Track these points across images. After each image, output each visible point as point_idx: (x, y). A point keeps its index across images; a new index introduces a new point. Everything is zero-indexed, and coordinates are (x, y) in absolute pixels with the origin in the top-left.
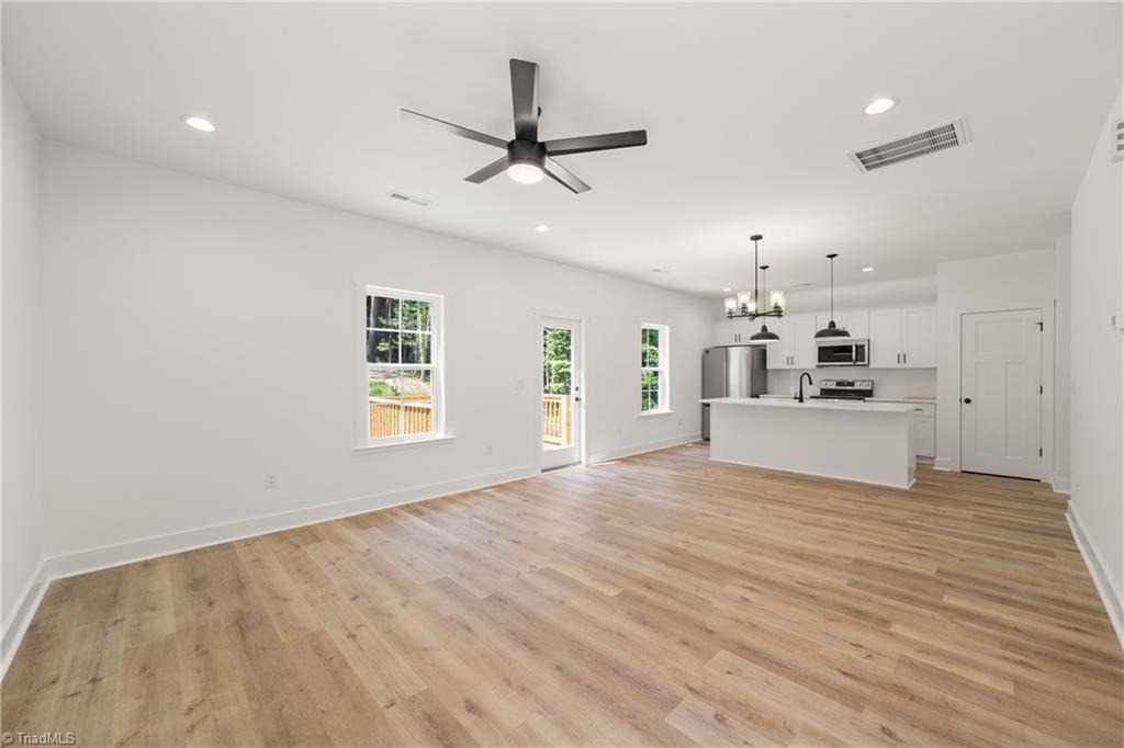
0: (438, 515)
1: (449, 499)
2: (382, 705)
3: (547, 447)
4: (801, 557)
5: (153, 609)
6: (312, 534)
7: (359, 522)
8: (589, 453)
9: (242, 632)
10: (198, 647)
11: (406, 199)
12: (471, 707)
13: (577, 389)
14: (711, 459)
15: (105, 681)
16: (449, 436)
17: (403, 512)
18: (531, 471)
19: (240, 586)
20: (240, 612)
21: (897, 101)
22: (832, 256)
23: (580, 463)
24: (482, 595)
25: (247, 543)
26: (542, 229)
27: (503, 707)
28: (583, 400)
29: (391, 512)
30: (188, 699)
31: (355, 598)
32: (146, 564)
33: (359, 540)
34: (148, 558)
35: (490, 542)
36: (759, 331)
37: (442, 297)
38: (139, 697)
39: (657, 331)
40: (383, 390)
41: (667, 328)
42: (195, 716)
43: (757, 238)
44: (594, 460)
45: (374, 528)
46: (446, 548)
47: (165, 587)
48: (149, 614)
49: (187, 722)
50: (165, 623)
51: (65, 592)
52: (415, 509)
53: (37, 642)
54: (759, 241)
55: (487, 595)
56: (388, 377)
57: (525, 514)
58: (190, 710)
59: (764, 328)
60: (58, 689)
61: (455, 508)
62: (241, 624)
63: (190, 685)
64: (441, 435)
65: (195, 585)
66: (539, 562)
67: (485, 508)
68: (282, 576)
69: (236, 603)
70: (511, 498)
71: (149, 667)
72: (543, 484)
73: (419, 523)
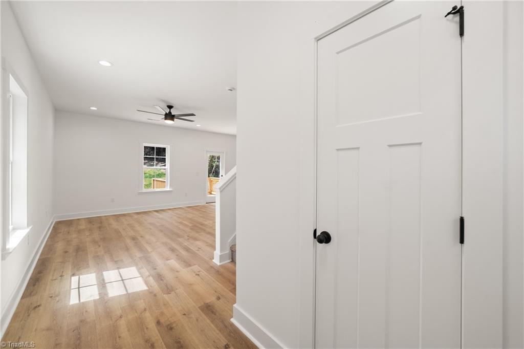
1: (170, 209)
2: (124, 236)
3: (209, 195)
6: (124, 215)
7: (138, 213)
10: (90, 230)
11: (152, 120)
12: (142, 237)
13: (222, 176)
15: (71, 233)
16: (171, 190)
17: (153, 212)
18: (202, 203)
19: (101, 223)
25: (105, 216)
29: (150, 212)
31: (128, 225)
32: (78, 219)
33: (136, 216)
35: (171, 217)
37: (169, 146)
38: (77, 234)
45: (142, 214)
46: (158, 218)
47: (83, 222)
48: (79, 226)
51: (59, 223)
52: (157, 211)
55: (160, 225)
57: (188, 212)
58: (87, 236)
60: (62, 233)
62: (100, 228)
63: (87, 233)
64: (168, 189)
65: (90, 222)
66: (180, 220)
67: (178, 212)
68: (112, 221)
69: (100, 225)
70: (189, 209)
71: (79, 231)
72: (204, 207)
73: (156, 213)
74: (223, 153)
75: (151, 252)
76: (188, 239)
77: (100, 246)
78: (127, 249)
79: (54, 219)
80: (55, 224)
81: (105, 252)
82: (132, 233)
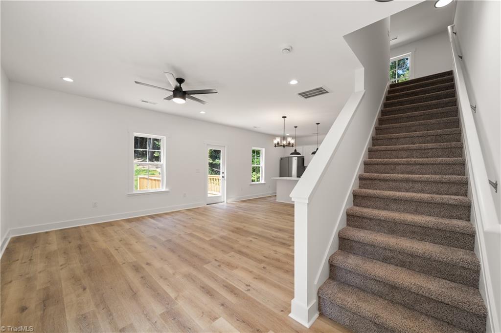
0: (160, 219)
1: (167, 214)
2: (121, 264)
3: (209, 195)
4: (280, 230)
5: (49, 244)
6: (110, 224)
7: (129, 221)
8: (227, 198)
9: (80, 249)
10: (65, 252)
11: (147, 102)
12: (147, 264)
13: (223, 173)
14: (277, 201)
15: (34, 260)
17: (147, 218)
18: (202, 204)
19: (81, 238)
20: (80, 244)
21: (299, 82)
22: (318, 124)
23: (224, 202)
24: (164, 240)
25: (85, 226)
26: (202, 112)
27: (157, 264)
28: (225, 177)
29: (143, 218)
30: (61, 263)
31: (121, 241)
32: (47, 233)
33: (127, 226)
34: (47, 231)
35: (175, 226)
36: (293, 151)
37: (165, 137)
38: (45, 263)
39: (259, 151)
40: (155, 173)
41: (264, 149)
42: (62, 267)
43: (284, 117)
44: (230, 201)
45: (134, 223)
46: (158, 228)
47: (54, 238)
48: (47, 245)
49: (61, 268)
50: (54, 247)
51: (16, 241)
52: (151, 217)
53: (9, 252)
54: (285, 119)
55: (165, 240)
56: (157, 168)
57: (192, 218)
58: (61, 266)
59: (295, 150)
60: (19, 261)
61: (168, 216)
62: (80, 247)
63: (61, 260)
64: (164, 189)
65: (65, 238)
66: (189, 231)
67: (179, 216)
68: (96, 235)
69: (79, 242)
70: (190, 213)
71: (48, 257)
72: (205, 209)
73: (152, 220)
74: (224, 147)
75: (176, 298)
76: (219, 266)
77: (85, 289)
78: (134, 295)
79: (8, 235)
80: (9, 243)
81: (97, 306)
82: (131, 258)
